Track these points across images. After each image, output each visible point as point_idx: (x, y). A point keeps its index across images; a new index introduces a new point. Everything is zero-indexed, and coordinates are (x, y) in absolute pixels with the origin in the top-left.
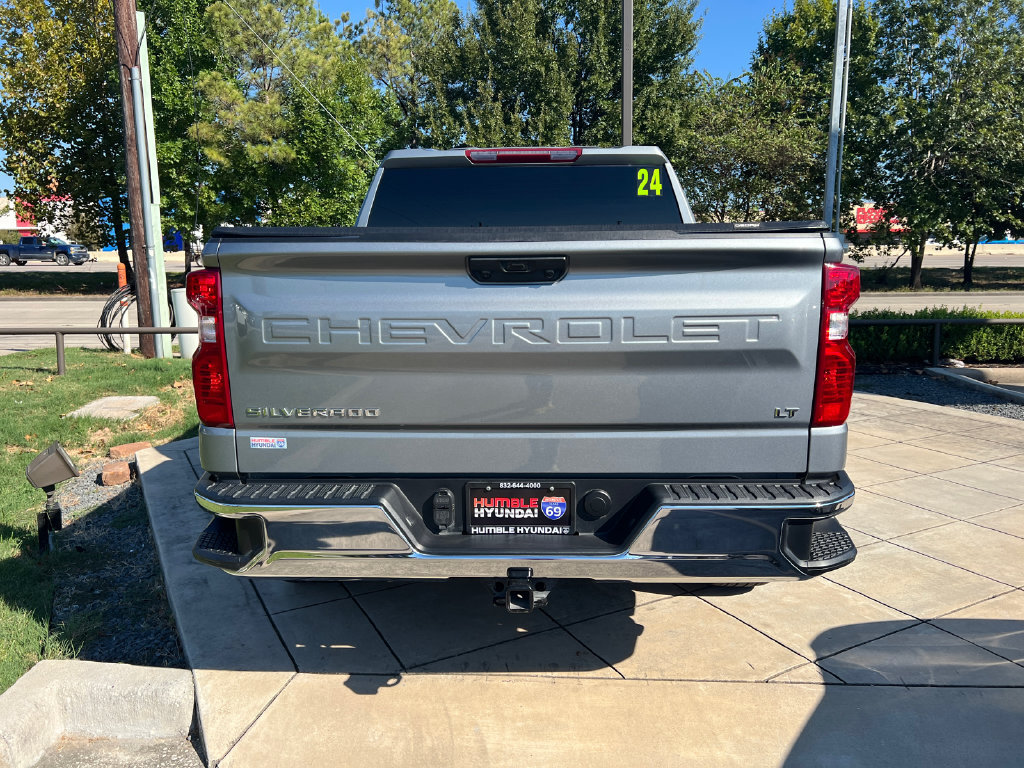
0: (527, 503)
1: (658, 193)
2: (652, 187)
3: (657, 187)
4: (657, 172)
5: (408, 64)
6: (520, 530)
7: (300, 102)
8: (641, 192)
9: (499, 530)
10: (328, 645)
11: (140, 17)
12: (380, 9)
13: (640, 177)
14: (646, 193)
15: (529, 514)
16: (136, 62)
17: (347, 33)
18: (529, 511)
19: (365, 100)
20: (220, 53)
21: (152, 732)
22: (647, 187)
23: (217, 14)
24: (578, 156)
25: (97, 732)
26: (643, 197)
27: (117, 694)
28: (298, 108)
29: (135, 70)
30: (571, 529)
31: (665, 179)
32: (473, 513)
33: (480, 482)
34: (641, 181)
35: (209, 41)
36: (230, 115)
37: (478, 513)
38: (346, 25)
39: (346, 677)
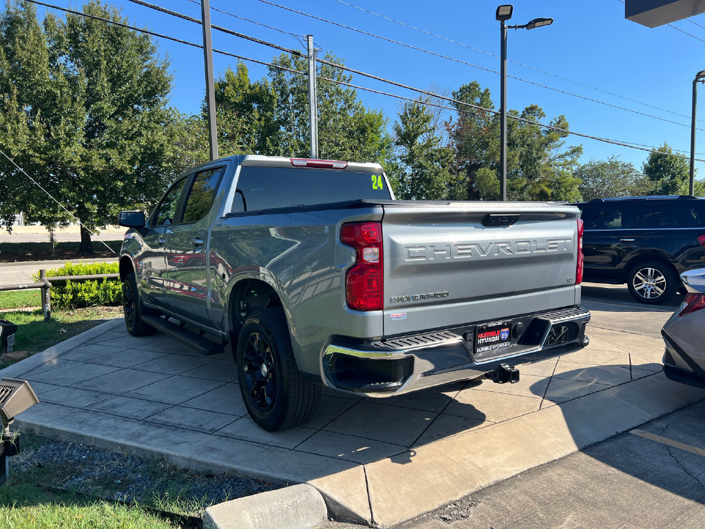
1: (381, 188)
3: (381, 185)
4: (380, 177)
6: (494, 347)
8: (374, 187)
9: (487, 349)
10: (355, 449)
21: (308, 525)
22: (376, 185)
26: (375, 190)
27: (286, 506)
31: (384, 181)
32: (477, 342)
34: (374, 182)
37: (480, 341)
39: (389, 459)
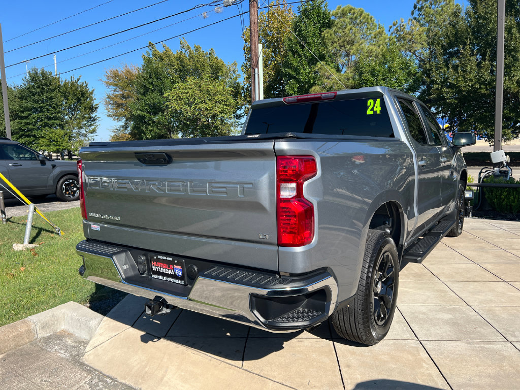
0: (169, 267)
1: (378, 112)
2: (375, 109)
3: (378, 109)
4: (378, 101)
5: (425, 44)
6: (168, 279)
7: (362, 71)
8: (369, 112)
9: (161, 278)
11: (260, 46)
12: (414, 16)
13: (368, 104)
14: (372, 113)
15: (170, 272)
16: (257, 66)
17: (396, 32)
18: (170, 271)
19: (396, 65)
20: (327, 52)
22: (372, 109)
23: (326, 35)
24: (335, 96)
25: (71, 331)
26: (370, 115)
28: (361, 74)
29: (256, 69)
30: (185, 283)
31: (383, 104)
32: (152, 269)
33: (153, 254)
34: (369, 106)
35: (322, 48)
36: (329, 81)
37: (154, 268)
38: (395, 27)
39: (143, 333)
